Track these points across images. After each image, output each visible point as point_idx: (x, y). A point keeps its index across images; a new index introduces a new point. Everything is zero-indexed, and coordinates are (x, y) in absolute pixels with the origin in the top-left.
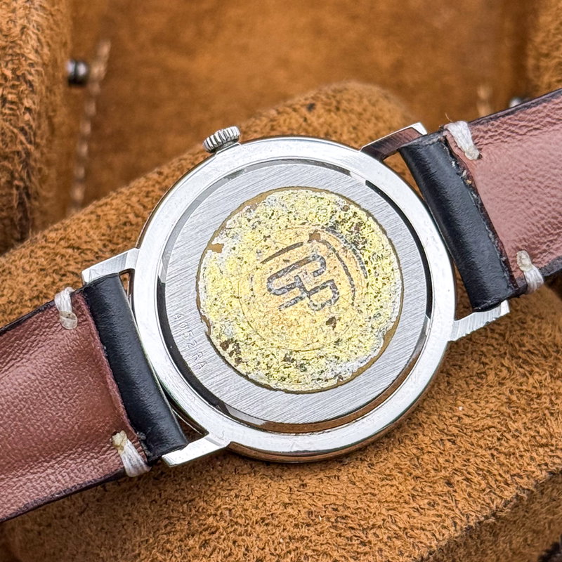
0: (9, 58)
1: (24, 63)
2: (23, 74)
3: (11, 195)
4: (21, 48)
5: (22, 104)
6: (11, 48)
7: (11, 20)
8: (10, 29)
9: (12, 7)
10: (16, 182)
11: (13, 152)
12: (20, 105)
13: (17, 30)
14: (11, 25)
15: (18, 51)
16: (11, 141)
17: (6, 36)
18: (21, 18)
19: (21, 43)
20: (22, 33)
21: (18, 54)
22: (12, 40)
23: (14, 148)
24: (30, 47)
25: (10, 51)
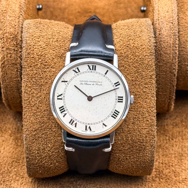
0: (15, 40)
1: (19, 41)
2: (19, 43)
3: (18, 74)
4: (17, 37)
5: (19, 51)
6: (15, 37)
7: (15, 31)
8: (15, 33)
9: (15, 28)
10: (19, 70)
11: (17, 63)
12: (18, 51)
13: (16, 33)
14: (15, 32)
15: (17, 38)
16: (17, 60)
17: (14, 34)
18: (17, 30)
19: (17, 36)
20: (18, 34)
21: (17, 39)
22: (15, 35)
23: (18, 62)
24: (20, 37)
25: (15, 38)
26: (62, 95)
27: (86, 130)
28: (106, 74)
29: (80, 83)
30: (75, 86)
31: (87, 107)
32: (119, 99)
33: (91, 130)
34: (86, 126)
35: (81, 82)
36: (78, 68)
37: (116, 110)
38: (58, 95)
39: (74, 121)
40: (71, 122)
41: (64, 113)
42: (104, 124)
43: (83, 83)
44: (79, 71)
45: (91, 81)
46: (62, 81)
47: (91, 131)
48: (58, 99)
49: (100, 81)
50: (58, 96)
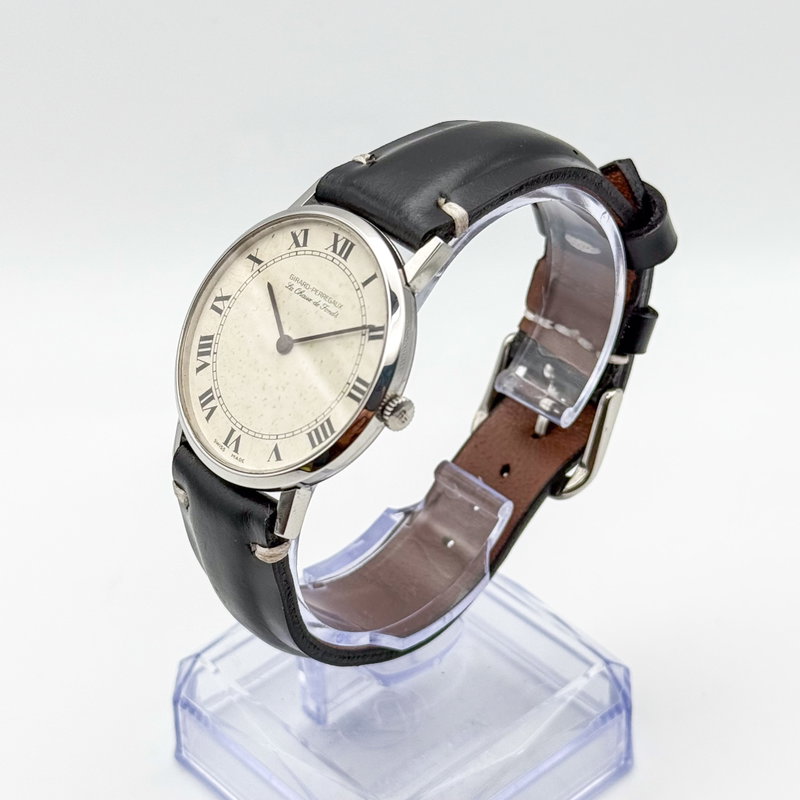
26: (227, 298)
27: (226, 443)
28: (365, 284)
29: (287, 281)
30: (270, 287)
31: (266, 369)
32: (355, 387)
33: (236, 451)
34: (233, 431)
35: (293, 282)
36: (306, 231)
37: (328, 421)
38: (219, 295)
39: (212, 398)
40: (207, 397)
41: (206, 359)
42: (276, 450)
43: (297, 286)
44: (305, 244)
45: (317, 291)
46: (251, 257)
47: (235, 454)
48: (214, 308)
49: (340, 301)
50: (217, 299)
